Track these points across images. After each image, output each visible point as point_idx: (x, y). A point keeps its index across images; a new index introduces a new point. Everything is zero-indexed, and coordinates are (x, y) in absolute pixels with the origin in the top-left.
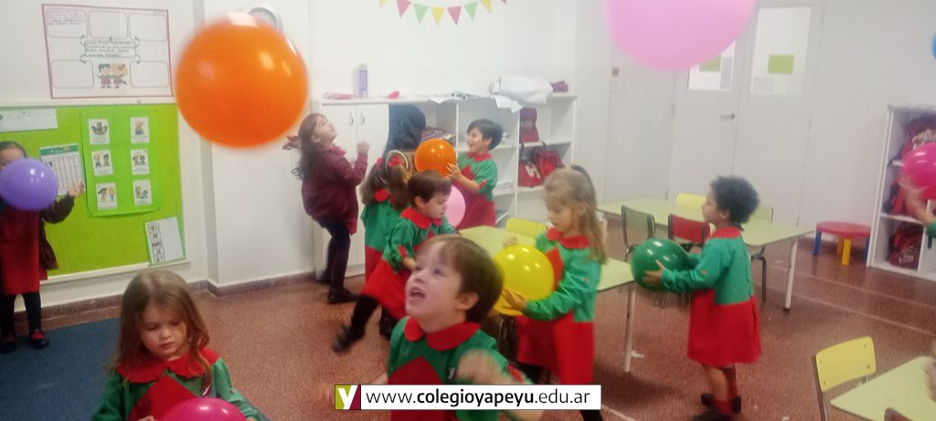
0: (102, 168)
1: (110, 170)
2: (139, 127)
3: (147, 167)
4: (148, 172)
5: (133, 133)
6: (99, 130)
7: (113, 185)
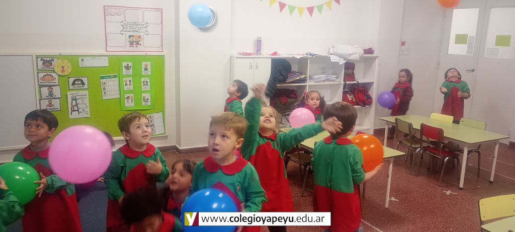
0: (128, 87)
1: (131, 88)
2: (146, 67)
3: (149, 87)
4: (149, 89)
5: (143, 69)
6: (127, 68)
7: (133, 95)
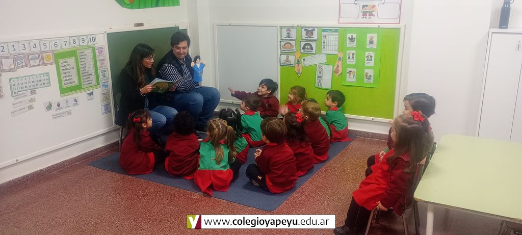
5: (368, 42)
7: (355, 70)
